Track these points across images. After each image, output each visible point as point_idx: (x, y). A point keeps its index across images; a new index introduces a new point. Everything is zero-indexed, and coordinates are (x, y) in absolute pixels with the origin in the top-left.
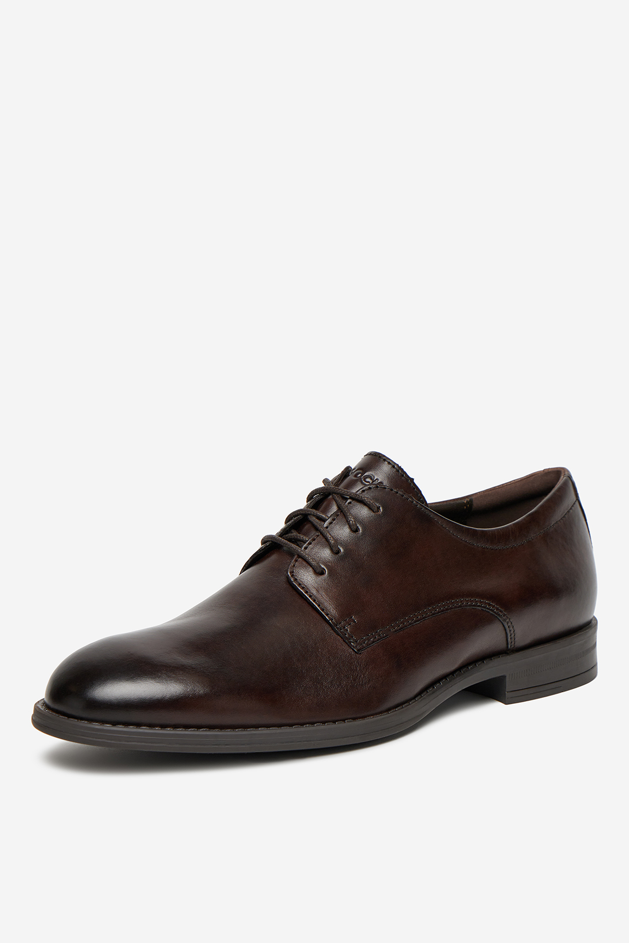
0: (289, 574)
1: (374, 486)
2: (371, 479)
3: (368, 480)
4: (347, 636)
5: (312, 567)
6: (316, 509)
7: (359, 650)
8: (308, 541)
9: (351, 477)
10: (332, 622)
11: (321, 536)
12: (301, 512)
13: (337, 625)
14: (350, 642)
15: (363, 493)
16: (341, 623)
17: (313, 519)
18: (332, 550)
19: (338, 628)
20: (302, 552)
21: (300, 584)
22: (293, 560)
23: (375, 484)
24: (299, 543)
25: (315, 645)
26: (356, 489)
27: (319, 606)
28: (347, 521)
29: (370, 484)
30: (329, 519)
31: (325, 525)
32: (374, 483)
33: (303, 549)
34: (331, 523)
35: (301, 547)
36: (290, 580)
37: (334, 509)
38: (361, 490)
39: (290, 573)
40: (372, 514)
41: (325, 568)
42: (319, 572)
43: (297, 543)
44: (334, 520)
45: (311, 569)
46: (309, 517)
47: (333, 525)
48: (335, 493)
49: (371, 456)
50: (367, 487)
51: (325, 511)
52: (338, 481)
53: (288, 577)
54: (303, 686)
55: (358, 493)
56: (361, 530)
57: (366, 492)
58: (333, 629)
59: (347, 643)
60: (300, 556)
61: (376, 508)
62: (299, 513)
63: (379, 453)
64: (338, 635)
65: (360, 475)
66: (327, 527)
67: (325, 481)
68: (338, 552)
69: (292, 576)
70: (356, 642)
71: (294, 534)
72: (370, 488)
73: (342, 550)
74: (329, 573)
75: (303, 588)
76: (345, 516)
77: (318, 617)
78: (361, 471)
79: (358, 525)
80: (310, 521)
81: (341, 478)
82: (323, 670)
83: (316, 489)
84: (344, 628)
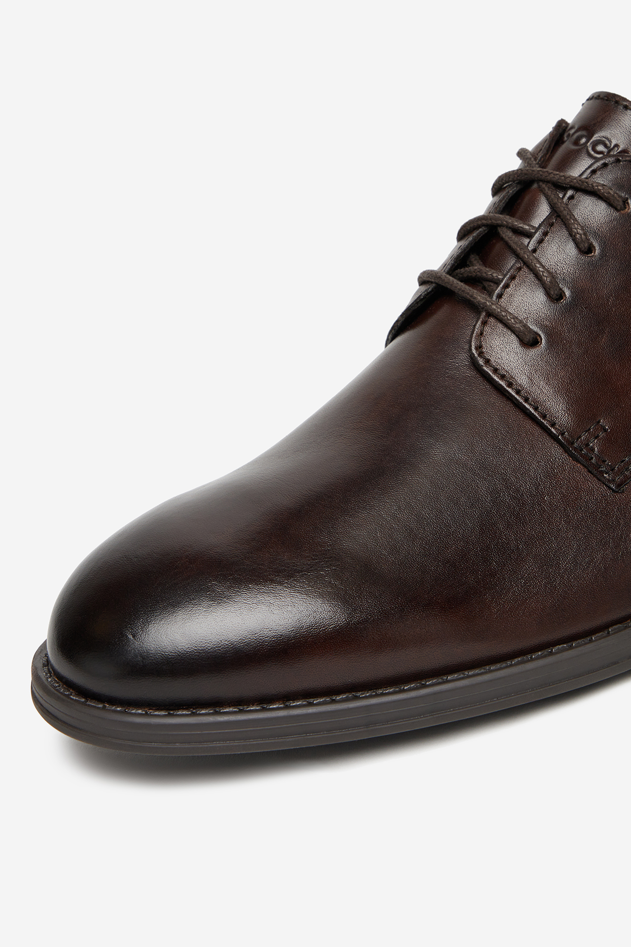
0: (474, 351)
1: (612, 159)
2: (606, 146)
3: (600, 148)
4: (593, 461)
5: (514, 334)
6: (512, 214)
7: (619, 486)
8: (503, 279)
9: (567, 145)
10: (564, 438)
11: (525, 269)
12: (484, 222)
13: (573, 443)
14: (602, 472)
15: (594, 176)
16: (580, 437)
17: (507, 235)
18: (548, 294)
19: (575, 449)
20: (494, 307)
21: (496, 371)
22: (479, 323)
23: (613, 156)
24: (486, 284)
25: (537, 489)
26: (579, 169)
27: (536, 409)
28: (571, 235)
29: (604, 157)
30: (535, 233)
31: (531, 247)
32: (612, 153)
33: (494, 298)
34: (540, 241)
35: (490, 294)
36: (477, 362)
37: (543, 211)
38: (589, 171)
39: (476, 349)
40: (616, 214)
41: (540, 333)
42: (529, 341)
43: (482, 283)
44: (545, 234)
45: (513, 337)
46: (499, 230)
47: (544, 245)
48: (544, 181)
49: (597, 101)
50: (599, 164)
51: (527, 216)
52: (545, 155)
53: (472, 356)
54: (522, 578)
55: (584, 176)
56: (597, 248)
57: (599, 173)
58: (566, 451)
59: (595, 476)
60: (490, 314)
61: (621, 203)
62: (480, 223)
63: (614, 95)
64: (578, 461)
65: (583, 140)
66: (534, 251)
67: (522, 154)
68: (561, 296)
69: (481, 354)
70: (613, 470)
71: (476, 267)
72: (605, 165)
73: (568, 293)
74: (548, 341)
75: (503, 377)
76: (565, 224)
77: (537, 431)
78: (584, 133)
79: (592, 240)
80: (502, 239)
81: (549, 147)
82: (556, 538)
83: (506, 174)
84: (587, 445)
